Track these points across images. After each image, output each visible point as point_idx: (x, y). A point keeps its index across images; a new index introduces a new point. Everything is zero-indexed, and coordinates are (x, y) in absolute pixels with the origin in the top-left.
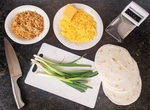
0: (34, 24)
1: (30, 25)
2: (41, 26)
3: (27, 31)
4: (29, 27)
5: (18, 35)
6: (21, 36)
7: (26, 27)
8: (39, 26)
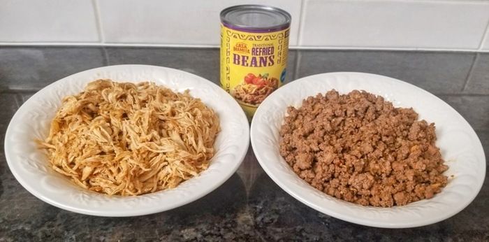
0: (171, 125)
1: (146, 124)
2: (200, 143)
3: (117, 150)
4: (137, 129)
5: (64, 164)
6: (79, 171)
7: (121, 133)
8: (191, 139)
